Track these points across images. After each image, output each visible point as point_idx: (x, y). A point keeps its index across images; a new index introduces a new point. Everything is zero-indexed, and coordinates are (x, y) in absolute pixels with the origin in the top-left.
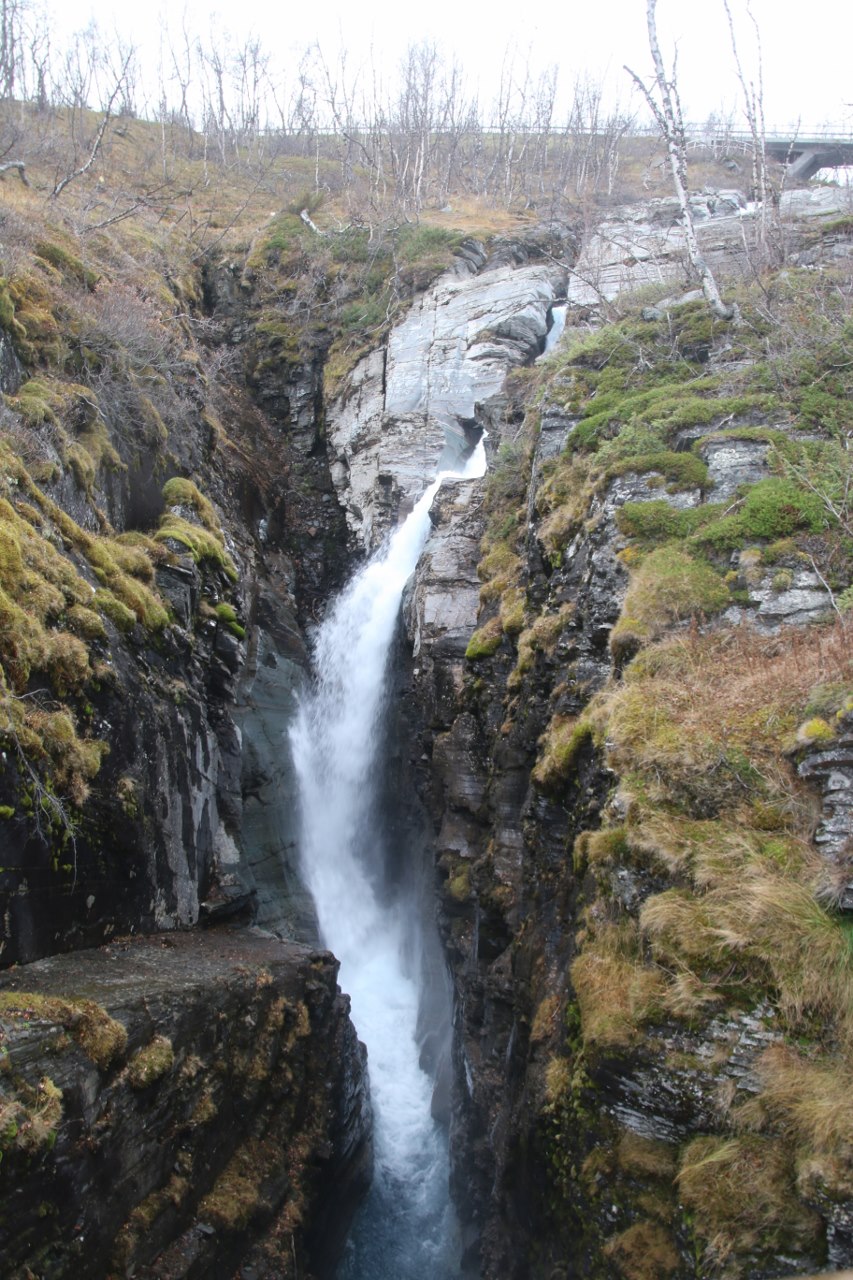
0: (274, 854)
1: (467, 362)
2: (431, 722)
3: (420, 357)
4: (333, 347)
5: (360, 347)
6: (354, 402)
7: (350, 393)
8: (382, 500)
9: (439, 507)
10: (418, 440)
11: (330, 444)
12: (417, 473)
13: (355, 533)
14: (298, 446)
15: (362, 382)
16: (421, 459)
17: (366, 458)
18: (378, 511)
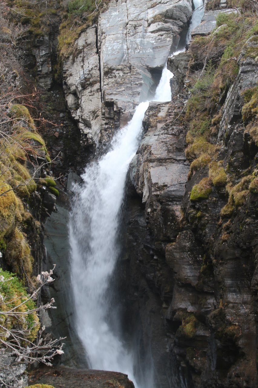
0: (63, 320)
1: (149, 34)
2: (161, 237)
3: (121, 32)
4: (61, 25)
5: (80, 25)
6: (80, 59)
7: (77, 53)
8: (107, 115)
9: (148, 118)
10: (127, 81)
11: (66, 84)
12: (129, 100)
13: (86, 135)
14: (42, 85)
15: (84, 47)
16: (130, 92)
17: (91, 92)
18: (104, 122)
